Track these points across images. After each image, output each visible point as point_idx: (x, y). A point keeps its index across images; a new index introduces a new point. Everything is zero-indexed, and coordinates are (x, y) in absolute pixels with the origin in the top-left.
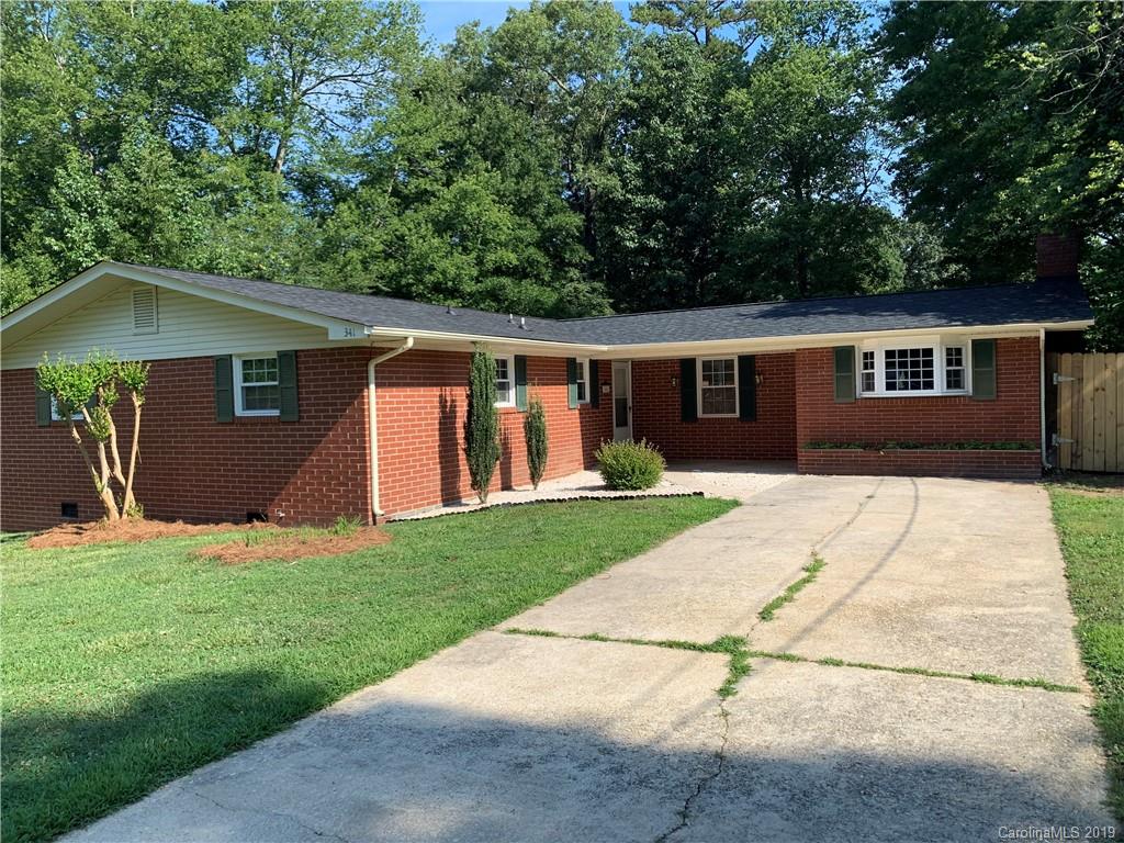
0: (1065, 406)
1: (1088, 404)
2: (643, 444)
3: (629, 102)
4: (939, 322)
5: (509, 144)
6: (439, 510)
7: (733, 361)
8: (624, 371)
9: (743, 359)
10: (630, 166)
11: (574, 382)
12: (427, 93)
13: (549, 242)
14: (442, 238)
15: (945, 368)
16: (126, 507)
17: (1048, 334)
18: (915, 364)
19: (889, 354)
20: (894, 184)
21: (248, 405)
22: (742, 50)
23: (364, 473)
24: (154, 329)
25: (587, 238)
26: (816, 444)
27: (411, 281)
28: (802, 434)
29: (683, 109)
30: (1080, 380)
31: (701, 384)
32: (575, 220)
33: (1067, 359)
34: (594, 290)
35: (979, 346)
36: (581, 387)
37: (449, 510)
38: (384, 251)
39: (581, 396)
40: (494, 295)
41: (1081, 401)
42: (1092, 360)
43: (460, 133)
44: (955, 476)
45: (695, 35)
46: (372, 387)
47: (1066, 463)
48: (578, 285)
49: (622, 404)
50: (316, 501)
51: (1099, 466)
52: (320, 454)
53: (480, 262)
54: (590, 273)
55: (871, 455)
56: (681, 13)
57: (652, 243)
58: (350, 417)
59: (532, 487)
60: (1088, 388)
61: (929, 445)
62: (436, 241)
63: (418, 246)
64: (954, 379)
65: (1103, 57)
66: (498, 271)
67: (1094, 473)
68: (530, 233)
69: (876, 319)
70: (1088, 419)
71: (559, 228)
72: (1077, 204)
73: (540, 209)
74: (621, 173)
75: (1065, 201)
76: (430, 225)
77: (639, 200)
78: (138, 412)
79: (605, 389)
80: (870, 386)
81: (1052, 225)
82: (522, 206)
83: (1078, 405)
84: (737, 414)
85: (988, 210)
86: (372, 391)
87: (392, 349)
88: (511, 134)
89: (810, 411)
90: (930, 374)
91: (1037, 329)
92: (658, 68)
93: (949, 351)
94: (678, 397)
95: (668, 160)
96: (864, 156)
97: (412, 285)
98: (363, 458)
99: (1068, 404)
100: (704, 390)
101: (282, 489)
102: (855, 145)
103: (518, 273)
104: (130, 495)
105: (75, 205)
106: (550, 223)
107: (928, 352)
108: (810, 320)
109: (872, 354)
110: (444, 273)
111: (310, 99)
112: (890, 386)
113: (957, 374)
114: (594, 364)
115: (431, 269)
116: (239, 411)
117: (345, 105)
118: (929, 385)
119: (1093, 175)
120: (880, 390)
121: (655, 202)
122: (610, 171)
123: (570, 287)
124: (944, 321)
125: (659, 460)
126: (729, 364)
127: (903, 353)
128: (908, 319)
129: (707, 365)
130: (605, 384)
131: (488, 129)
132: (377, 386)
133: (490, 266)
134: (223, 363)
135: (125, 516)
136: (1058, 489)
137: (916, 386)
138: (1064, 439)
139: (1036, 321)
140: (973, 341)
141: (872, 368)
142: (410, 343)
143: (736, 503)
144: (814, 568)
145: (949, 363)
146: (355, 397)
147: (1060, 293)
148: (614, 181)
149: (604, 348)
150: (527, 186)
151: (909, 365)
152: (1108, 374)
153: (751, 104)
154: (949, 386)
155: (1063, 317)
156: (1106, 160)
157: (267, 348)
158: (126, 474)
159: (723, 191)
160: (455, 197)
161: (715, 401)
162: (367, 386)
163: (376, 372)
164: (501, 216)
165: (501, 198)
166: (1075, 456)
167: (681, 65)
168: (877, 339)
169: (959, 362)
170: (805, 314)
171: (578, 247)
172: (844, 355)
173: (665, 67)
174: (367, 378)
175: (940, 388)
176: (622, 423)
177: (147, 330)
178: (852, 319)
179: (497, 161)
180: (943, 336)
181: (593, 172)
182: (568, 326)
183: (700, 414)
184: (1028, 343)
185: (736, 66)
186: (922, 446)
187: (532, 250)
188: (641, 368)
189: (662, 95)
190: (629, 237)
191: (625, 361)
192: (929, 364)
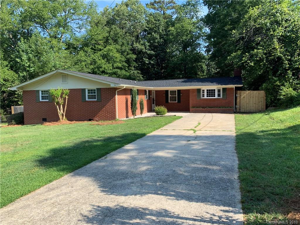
0: (238, 100)
1: (242, 100)
2: (163, 107)
3: (146, 28)
4: (216, 85)
5: (119, 37)
6: (125, 119)
7: (176, 91)
8: (154, 92)
9: (178, 90)
10: (147, 44)
11: (146, 95)
12: (99, 24)
13: (128, 61)
14: (104, 60)
15: (217, 93)
16: (64, 118)
17: (235, 87)
18: (212, 92)
19: (207, 90)
20: (205, 51)
21: (89, 98)
22: (172, 16)
23: (115, 111)
24: (67, 83)
25: (136, 60)
26: (193, 107)
27: (97, 70)
28: (191, 105)
29: (159, 31)
30: (241, 96)
31: (169, 95)
32: (134, 56)
33: (239, 92)
34: (138, 73)
35: (224, 89)
36: (147, 95)
37: (127, 119)
38: (90, 63)
39: (147, 98)
40: (115, 73)
41: (241, 99)
42: (243, 92)
43: (107, 35)
44: (219, 113)
45: (161, 12)
46: (117, 95)
47: (238, 111)
48: (134, 72)
49: (153, 99)
50: (105, 116)
51: (243, 111)
52: (106, 108)
53: (113, 65)
54: (136, 68)
55: (204, 109)
56: (158, 7)
57: (152, 62)
58: (112, 101)
59: (141, 115)
60: (242, 97)
61: (214, 107)
62: (103, 61)
63: (99, 62)
64: (219, 95)
65: (246, 37)
66: (117, 68)
67: (243, 112)
68: (124, 59)
69: (205, 83)
70: (242, 102)
71: (130, 58)
72: (240, 64)
73: (126, 54)
74: (145, 45)
75: (239, 63)
76: (101, 57)
77: (149, 52)
78: (67, 99)
79: (151, 96)
80: (204, 96)
81: (236, 67)
82: (122, 53)
83: (240, 100)
84: (177, 102)
85: (225, 60)
86: (117, 96)
87: (121, 88)
88: (119, 35)
89: (192, 101)
90: (215, 94)
91: (233, 86)
92: (153, 21)
93: (218, 90)
94: (165, 98)
95: (156, 43)
96: (200, 44)
97: (97, 71)
98: (115, 109)
99: (239, 100)
100: (170, 97)
101: (97, 114)
102: (197, 41)
103: (121, 69)
104: (64, 116)
105: (23, 51)
106: (128, 57)
107: (214, 90)
108: (192, 83)
109: (204, 90)
110: (105, 68)
111: (69, 24)
112: (207, 96)
113: (220, 94)
114: (149, 91)
115: (101, 67)
116: (87, 99)
117: (78, 26)
118: (214, 96)
119: (243, 59)
120: (205, 97)
121: (152, 52)
122: (142, 45)
123: (132, 72)
124: (217, 84)
125: (166, 110)
126: (175, 91)
127: (210, 90)
128: (211, 84)
129: (171, 91)
130: (151, 95)
131: (114, 34)
132: (118, 95)
133: (115, 67)
134: (84, 90)
135: (63, 120)
136: (236, 114)
137: (212, 96)
138: (238, 106)
139: (233, 85)
140: (223, 88)
141: (204, 93)
142: (125, 87)
143: (182, 117)
144: (199, 124)
145: (218, 92)
146: (113, 97)
147: (237, 79)
148: (143, 47)
149: (152, 88)
150: (124, 48)
151: (211, 93)
152: (245, 94)
153: (175, 31)
154: (218, 97)
155: (238, 84)
156: (245, 56)
157: (94, 87)
158: (64, 112)
159: (168, 51)
160: (107, 50)
161: (173, 99)
162: (116, 95)
163: (117, 92)
164: (118, 55)
165: (118, 51)
166: (240, 109)
167: (159, 20)
168: (205, 87)
169: (220, 92)
170: (191, 82)
171: (134, 62)
172: (199, 90)
173: (155, 20)
174: (116, 94)
175: (216, 97)
176: (153, 103)
177: (66, 83)
178: (200, 83)
179: (116, 41)
180: (217, 87)
181: (138, 45)
182: (141, 83)
183: (169, 102)
184: (232, 89)
185: (171, 21)
186: (213, 107)
187: (124, 63)
188: (157, 92)
189: (154, 27)
190: (147, 61)
191: (154, 90)
192: (215, 92)
